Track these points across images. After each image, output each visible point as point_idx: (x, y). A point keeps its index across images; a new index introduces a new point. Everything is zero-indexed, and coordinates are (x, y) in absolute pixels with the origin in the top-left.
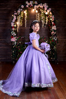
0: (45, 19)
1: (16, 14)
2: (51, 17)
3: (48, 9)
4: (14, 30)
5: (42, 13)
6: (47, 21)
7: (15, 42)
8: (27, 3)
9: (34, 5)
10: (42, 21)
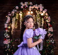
0: (41, 21)
1: (10, 15)
2: (47, 18)
3: (43, 10)
4: (8, 32)
5: (38, 14)
6: (43, 23)
7: (8, 45)
8: (22, 3)
9: (29, 5)
10: (38, 23)
